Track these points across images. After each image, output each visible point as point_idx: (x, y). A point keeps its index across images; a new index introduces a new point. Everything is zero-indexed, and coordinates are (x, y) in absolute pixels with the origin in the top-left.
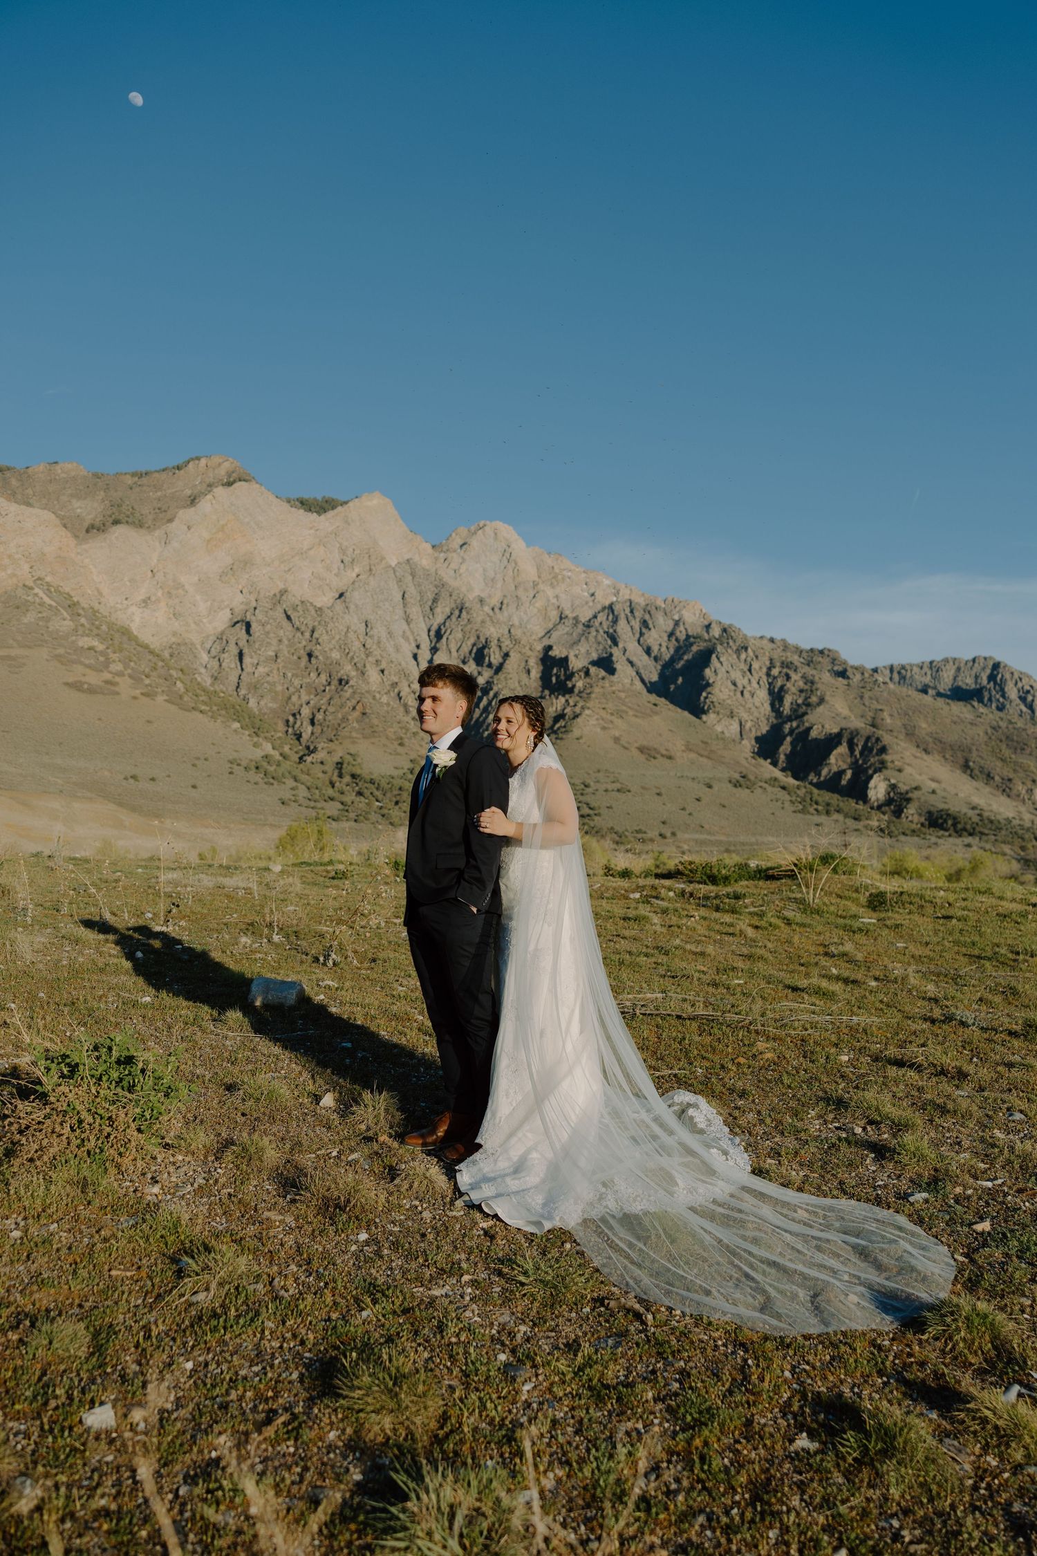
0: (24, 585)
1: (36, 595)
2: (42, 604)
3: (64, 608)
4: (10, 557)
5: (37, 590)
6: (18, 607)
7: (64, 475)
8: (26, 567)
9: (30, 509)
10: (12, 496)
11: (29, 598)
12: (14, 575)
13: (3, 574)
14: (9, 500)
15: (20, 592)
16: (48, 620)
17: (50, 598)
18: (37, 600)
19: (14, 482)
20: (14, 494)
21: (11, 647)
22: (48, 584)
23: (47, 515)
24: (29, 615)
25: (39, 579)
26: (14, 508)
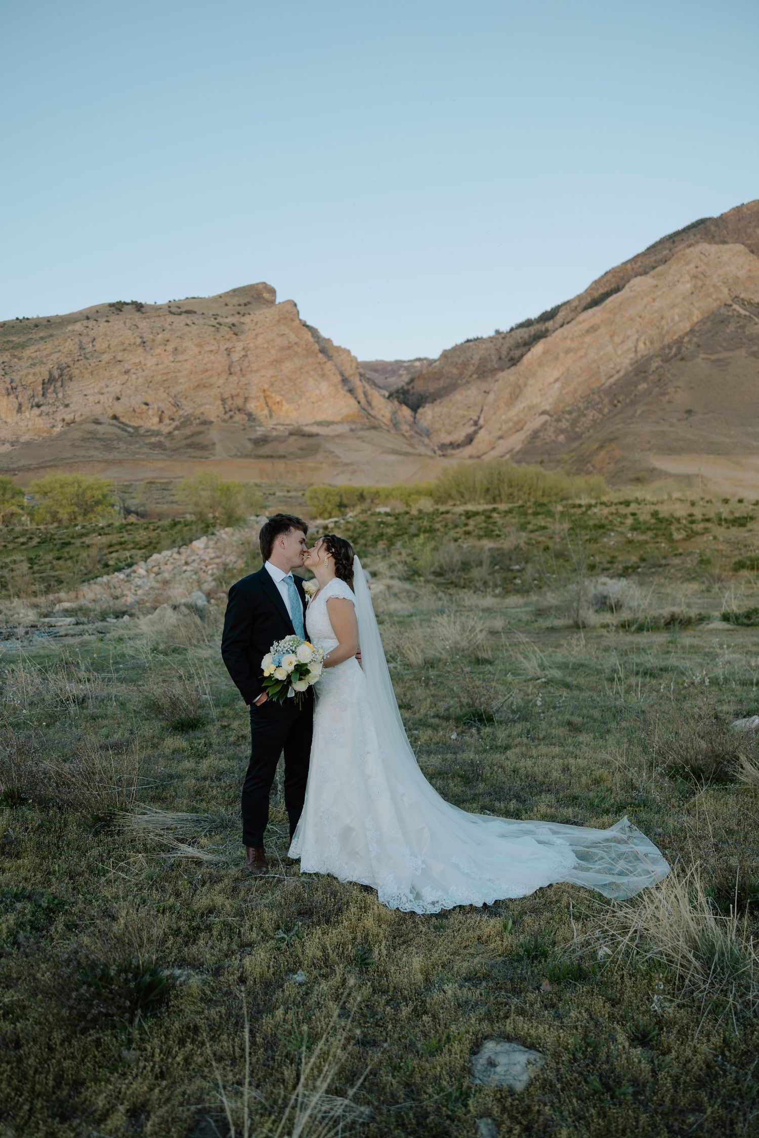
0: (726, 305)
1: (734, 310)
2: (739, 316)
3: (755, 315)
4: (714, 286)
5: (735, 306)
6: (722, 322)
7: (749, 212)
8: (726, 291)
9: (726, 246)
10: (712, 240)
11: (730, 314)
12: (718, 299)
13: (710, 300)
14: (710, 243)
15: (723, 310)
16: (743, 327)
17: (745, 310)
18: (735, 313)
19: (713, 228)
20: (713, 237)
21: (718, 352)
22: (743, 300)
23: (739, 247)
24: (730, 326)
25: (736, 297)
26: (712, 249)
